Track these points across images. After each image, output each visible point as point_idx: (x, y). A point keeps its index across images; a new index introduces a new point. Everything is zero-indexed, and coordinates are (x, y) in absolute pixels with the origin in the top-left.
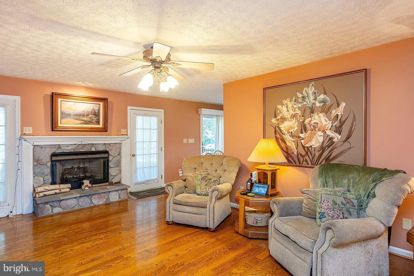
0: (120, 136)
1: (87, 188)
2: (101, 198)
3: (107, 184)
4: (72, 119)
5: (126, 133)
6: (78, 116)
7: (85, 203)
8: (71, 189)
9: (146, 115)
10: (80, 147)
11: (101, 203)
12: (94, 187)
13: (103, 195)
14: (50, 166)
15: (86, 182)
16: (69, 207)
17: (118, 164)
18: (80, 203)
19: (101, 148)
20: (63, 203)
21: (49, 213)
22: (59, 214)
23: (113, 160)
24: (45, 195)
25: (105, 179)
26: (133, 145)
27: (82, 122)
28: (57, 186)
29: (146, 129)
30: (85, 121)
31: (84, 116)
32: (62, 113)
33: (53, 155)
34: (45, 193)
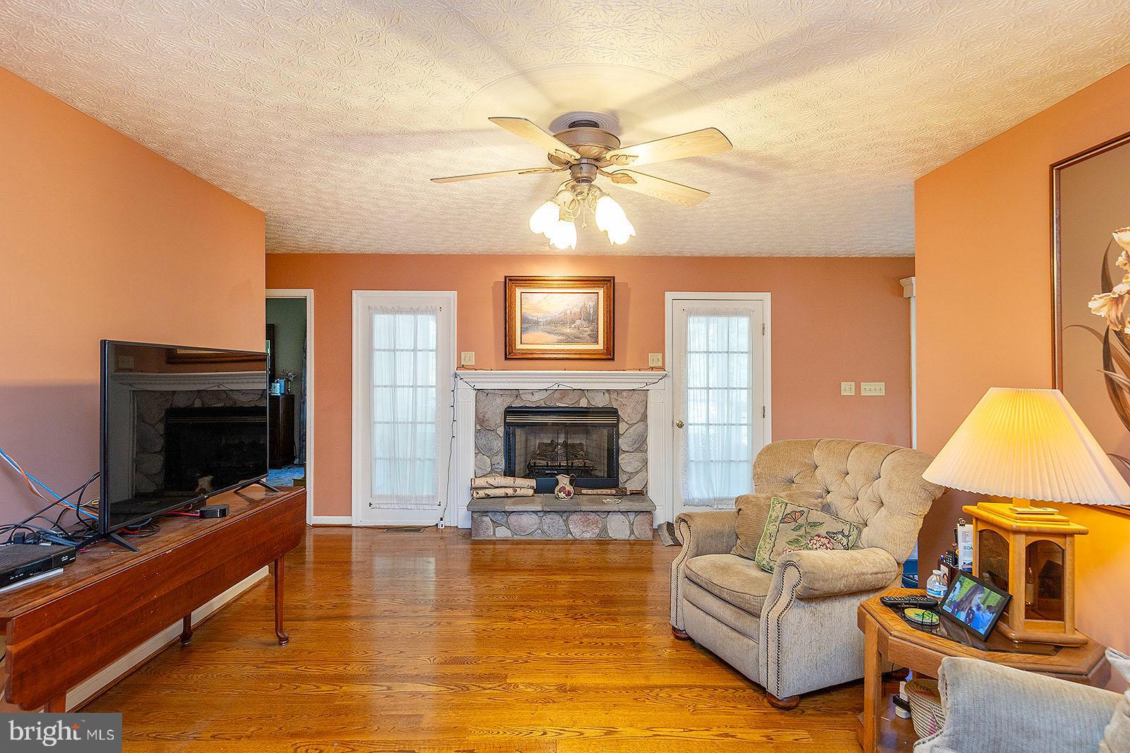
0: (647, 372)
1: (562, 495)
2: (587, 523)
3: (614, 491)
4: (541, 333)
5: (660, 364)
6: (554, 324)
7: (553, 527)
8: (536, 491)
9: (716, 313)
10: (557, 395)
11: (587, 536)
12: (584, 494)
13: (592, 516)
14: (502, 435)
15: (564, 480)
16: (524, 532)
17: (641, 444)
18: (545, 527)
19: (600, 402)
20: (513, 518)
21: (488, 536)
22: (504, 541)
23: (627, 432)
24: (488, 497)
25: (611, 479)
26: (679, 397)
27: (561, 337)
28: (509, 481)
29: (715, 352)
30: (567, 335)
31: (564, 323)
32: (523, 320)
33: (509, 411)
34: (488, 492)
